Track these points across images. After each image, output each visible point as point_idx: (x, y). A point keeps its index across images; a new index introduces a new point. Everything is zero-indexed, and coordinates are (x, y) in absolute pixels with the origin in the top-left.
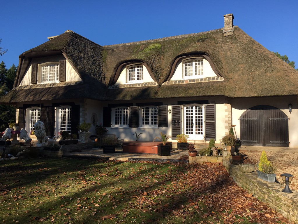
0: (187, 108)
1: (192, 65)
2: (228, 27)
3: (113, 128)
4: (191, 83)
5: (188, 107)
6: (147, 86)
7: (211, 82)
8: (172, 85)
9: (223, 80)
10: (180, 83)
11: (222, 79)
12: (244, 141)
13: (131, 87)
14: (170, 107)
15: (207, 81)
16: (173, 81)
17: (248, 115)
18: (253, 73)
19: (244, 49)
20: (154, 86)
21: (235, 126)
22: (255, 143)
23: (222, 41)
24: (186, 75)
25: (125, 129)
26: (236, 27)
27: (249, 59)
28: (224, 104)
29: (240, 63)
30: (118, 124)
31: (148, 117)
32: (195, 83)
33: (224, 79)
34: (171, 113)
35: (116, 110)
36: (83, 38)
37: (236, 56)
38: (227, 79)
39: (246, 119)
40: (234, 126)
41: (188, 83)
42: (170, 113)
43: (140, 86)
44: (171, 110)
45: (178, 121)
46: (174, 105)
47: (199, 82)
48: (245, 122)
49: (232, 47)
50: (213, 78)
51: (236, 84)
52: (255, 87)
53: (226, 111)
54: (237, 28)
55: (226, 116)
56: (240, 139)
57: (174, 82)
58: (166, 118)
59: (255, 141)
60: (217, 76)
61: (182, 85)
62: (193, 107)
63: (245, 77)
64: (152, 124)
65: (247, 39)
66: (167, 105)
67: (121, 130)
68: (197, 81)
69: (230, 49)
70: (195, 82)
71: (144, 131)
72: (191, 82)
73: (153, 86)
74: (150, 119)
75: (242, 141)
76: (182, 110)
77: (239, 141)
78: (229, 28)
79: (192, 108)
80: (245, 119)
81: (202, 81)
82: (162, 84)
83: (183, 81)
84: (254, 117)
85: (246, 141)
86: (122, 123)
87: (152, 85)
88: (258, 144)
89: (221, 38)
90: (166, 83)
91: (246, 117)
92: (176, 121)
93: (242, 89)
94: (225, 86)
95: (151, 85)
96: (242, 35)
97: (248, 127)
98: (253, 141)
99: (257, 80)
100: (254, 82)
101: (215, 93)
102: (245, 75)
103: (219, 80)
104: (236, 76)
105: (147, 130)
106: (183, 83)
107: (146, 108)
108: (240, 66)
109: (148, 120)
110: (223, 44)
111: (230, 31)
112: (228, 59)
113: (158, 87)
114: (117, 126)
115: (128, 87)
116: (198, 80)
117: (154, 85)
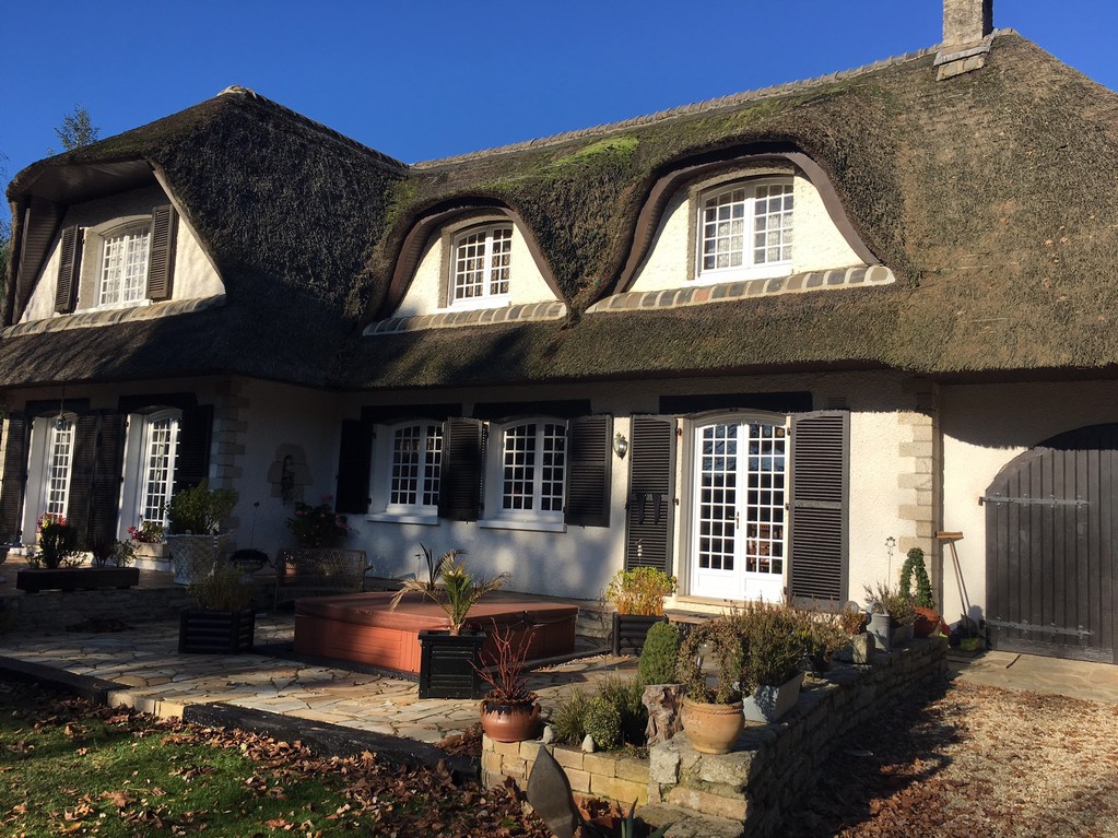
0: (708, 434)
1: (739, 211)
2: (962, 36)
3: (378, 517)
4: (723, 300)
5: (714, 426)
6: (520, 319)
7: (822, 293)
8: (631, 315)
9: (890, 279)
10: (671, 303)
11: (884, 277)
12: (1006, 624)
13: (453, 325)
14: (622, 426)
15: (804, 289)
16: (641, 294)
17: (1036, 479)
18: (1064, 240)
19: (1032, 127)
20: (553, 318)
21: (959, 536)
22: (1074, 642)
23: (924, 100)
24: (709, 263)
25: (426, 525)
26: (1006, 32)
27: (1053, 172)
28: (894, 416)
29: (1000, 193)
30: (403, 501)
31: (530, 474)
32: (741, 302)
33: (895, 275)
34: (627, 457)
35: (398, 433)
36: (308, 122)
37: (983, 163)
38: (912, 277)
39: (1024, 501)
40: (954, 538)
41: (710, 300)
42: (622, 454)
43: (492, 322)
44: (627, 440)
45: (657, 497)
46: (642, 417)
47: (764, 293)
48: (1014, 520)
49: (971, 121)
50: (837, 275)
51: (955, 299)
52: (1064, 314)
53: (905, 450)
54: (1011, 36)
55: (903, 481)
56: (984, 614)
57: (643, 298)
58: (604, 478)
59: (1071, 631)
60: (860, 262)
61: (678, 314)
62: (739, 428)
63: (1016, 262)
64: (545, 505)
65: (1054, 82)
66: (608, 417)
67: (412, 531)
68: (751, 290)
69: (958, 133)
70: (743, 297)
71: (506, 537)
72: (723, 296)
73: (547, 318)
74: (538, 481)
75: (993, 622)
76: (680, 440)
77: (982, 622)
78: (966, 41)
79: (733, 433)
80: (1017, 500)
81: (778, 289)
82: (588, 311)
83: (686, 294)
84: (1070, 490)
85: (1018, 626)
86: (419, 499)
87: (543, 315)
88: (1089, 652)
89: (923, 87)
90: (605, 306)
91: (1025, 488)
92: (650, 497)
93: (987, 323)
94: (896, 313)
95: (536, 315)
96: (1031, 67)
97: (1036, 547)
98: (1062, 631)
99: (1083, 276)
100: (1064, 289)
101: (832, 348)
102: (1014, 254)
103: (868, 282)
104: (966, 261)
105: (521, 537)
106: (684, 305)
107: (521, 431)
108: (995, 208)
109: (529, 488)
110: (925, 116)
111: (970, 53)
112: (940, 180)
113: (568, 322)
114: (396, 509)
115: (442, 326)
116: (758, 284)
117: (551, 313)
